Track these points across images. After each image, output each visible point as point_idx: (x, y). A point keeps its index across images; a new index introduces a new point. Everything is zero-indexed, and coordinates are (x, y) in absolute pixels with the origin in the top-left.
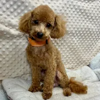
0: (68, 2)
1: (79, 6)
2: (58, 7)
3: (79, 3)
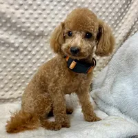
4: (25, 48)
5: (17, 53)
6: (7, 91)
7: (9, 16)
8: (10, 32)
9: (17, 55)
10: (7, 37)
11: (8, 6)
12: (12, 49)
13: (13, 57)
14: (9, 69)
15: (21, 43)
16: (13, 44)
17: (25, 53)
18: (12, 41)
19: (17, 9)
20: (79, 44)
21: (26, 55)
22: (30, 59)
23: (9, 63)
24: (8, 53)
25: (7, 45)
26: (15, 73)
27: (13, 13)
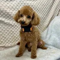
0: (20, 2)
1: (28, 3)
2: (14, 5)
3: (28, 2)
4: (16, 26)
5: (13, 28)
6: (9, 43)
7: (10, 14)
8: (10, 20)
9: (13, 29)
10: (9, 22)
11: (10, 10)
12: (11, 26)
13: (11, 29)
14: (10, 34)
15: (14, 24)
16: (11, 24)
17: (16, 27)
18: (11, 23)
19: (13, 11)
20: (25, 20)
21: (16, 28)
22: (18, 30)
23: (10, 32)
24: (9, 28)
25: (9, 25)
26: (12, 36)
27: (12, 12)
